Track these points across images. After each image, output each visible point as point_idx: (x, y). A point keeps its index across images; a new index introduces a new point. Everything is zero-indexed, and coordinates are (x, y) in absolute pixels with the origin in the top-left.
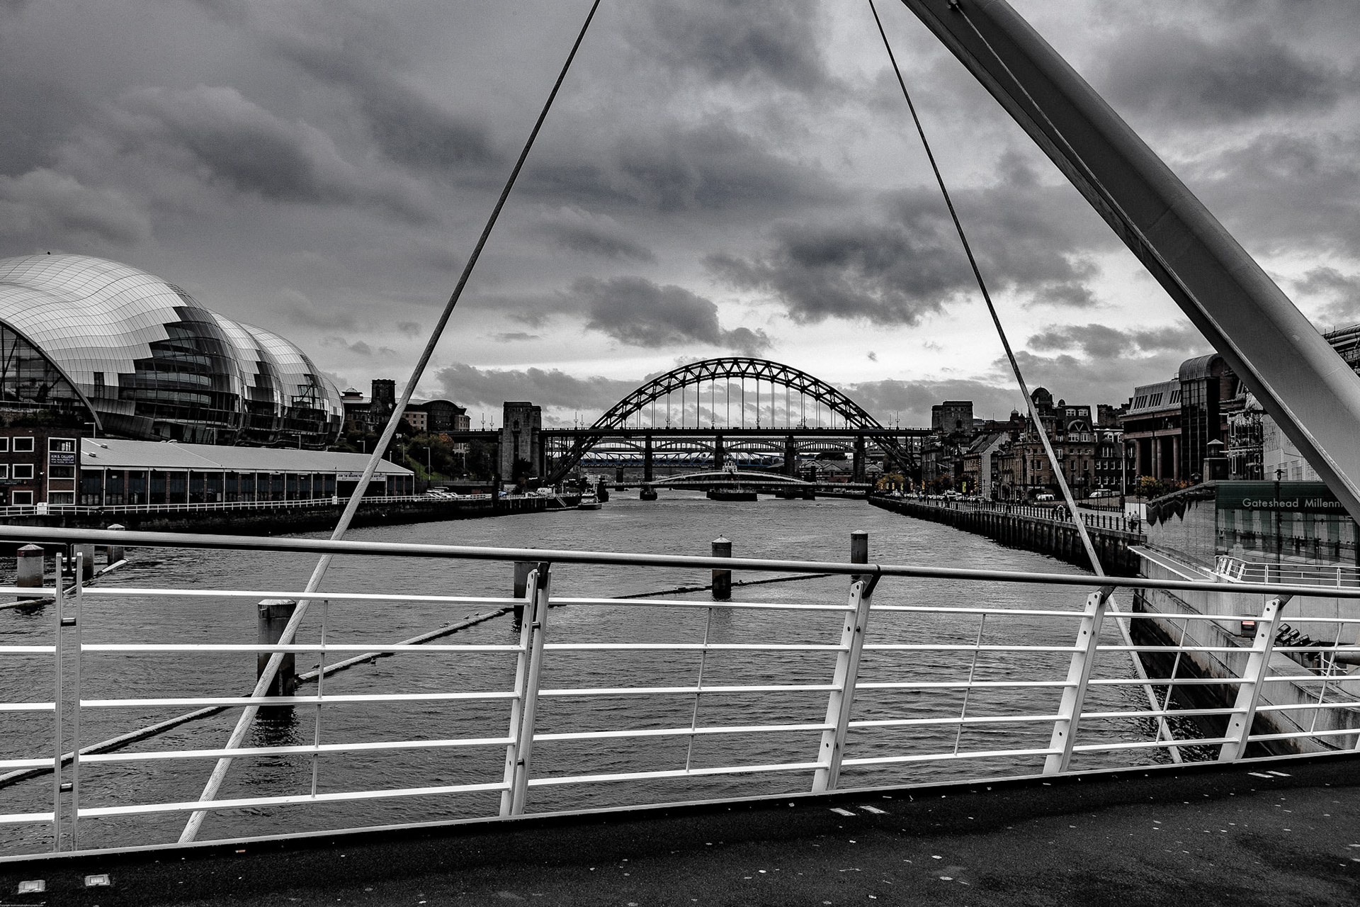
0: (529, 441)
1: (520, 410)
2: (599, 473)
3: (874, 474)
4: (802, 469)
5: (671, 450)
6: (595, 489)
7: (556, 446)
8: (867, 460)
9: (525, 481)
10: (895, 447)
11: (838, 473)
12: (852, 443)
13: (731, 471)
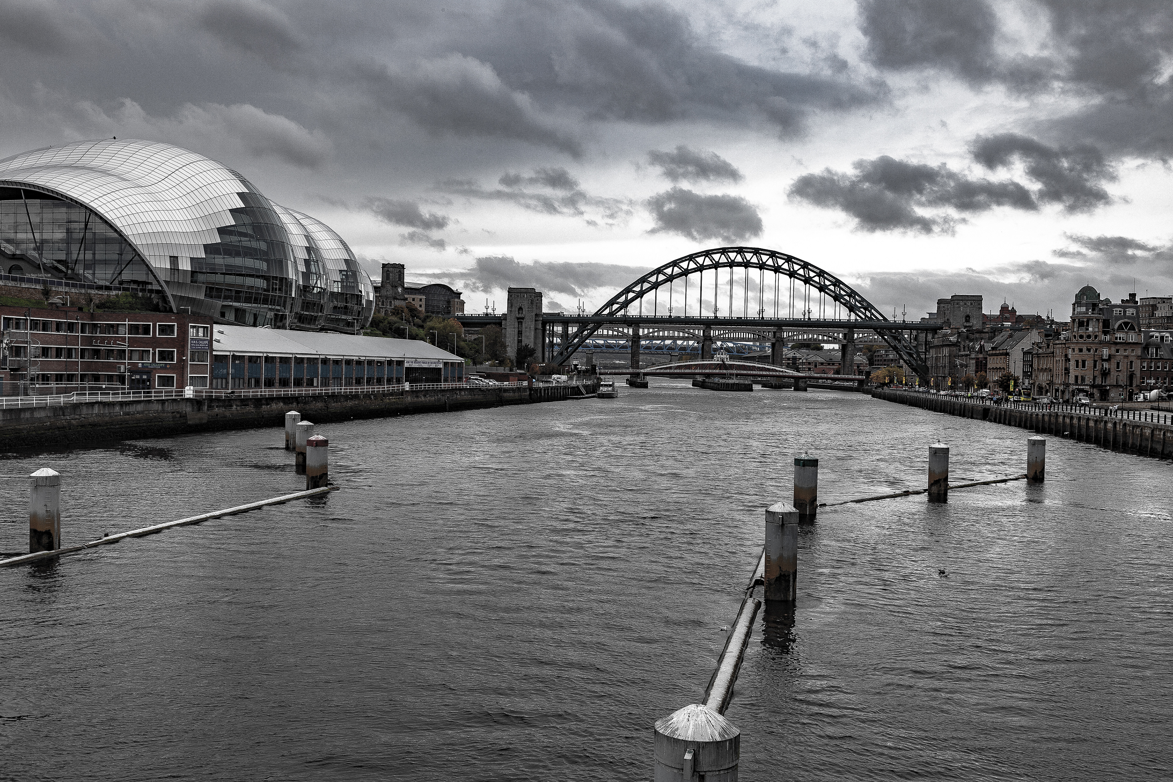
0: (533, 327)
1: (524, 296)
3: (858, 366)
10: (900, 341)
11: (822, 364)
12: (841, 335)
13: (723, 361)
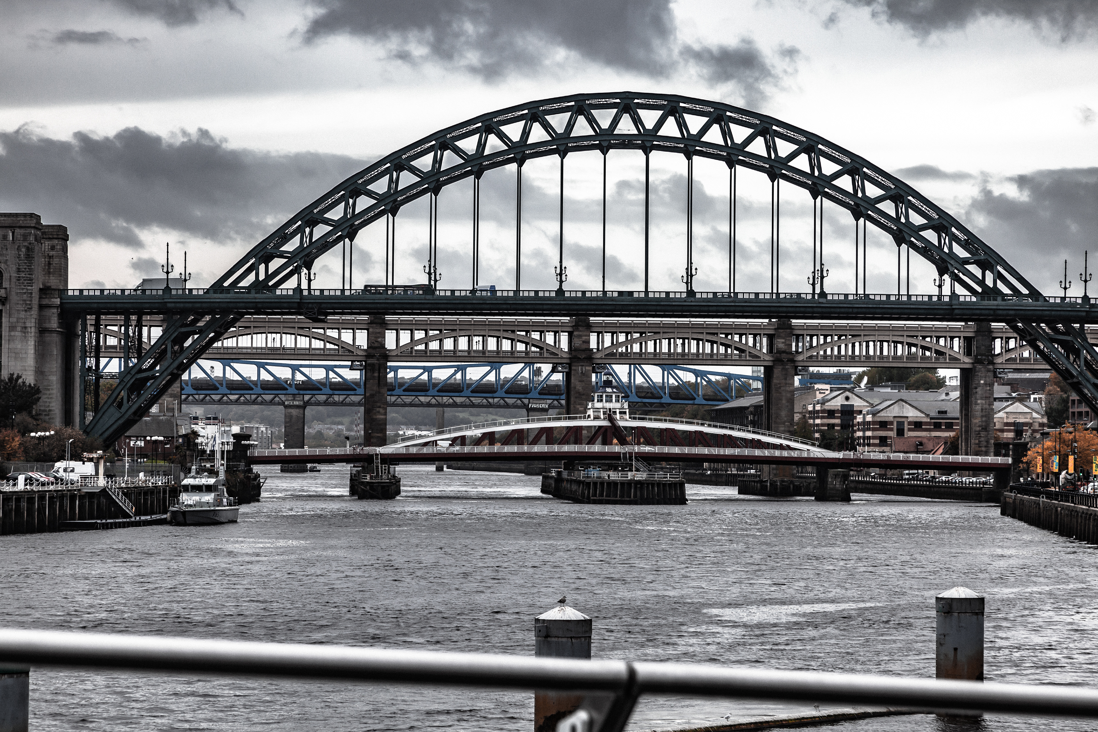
0: (31, 323)
2: (237, 420)
3: (1018, 429)
4: (814, 414)
5: (440, 355)
6: (220, 465)
7: (112, 341)
8: (1000, 391)
9: (18, 440)
10: (1078, 354)
11: (918, 425)
12: (956, 341)
13: (610, 418)
